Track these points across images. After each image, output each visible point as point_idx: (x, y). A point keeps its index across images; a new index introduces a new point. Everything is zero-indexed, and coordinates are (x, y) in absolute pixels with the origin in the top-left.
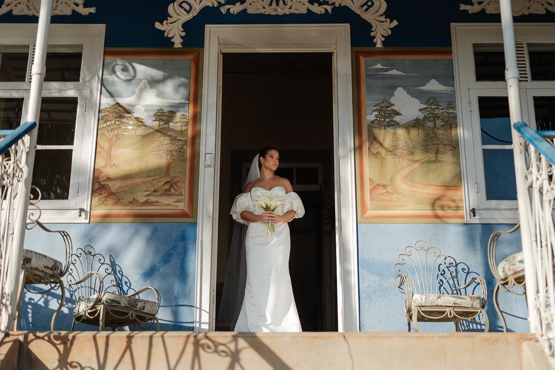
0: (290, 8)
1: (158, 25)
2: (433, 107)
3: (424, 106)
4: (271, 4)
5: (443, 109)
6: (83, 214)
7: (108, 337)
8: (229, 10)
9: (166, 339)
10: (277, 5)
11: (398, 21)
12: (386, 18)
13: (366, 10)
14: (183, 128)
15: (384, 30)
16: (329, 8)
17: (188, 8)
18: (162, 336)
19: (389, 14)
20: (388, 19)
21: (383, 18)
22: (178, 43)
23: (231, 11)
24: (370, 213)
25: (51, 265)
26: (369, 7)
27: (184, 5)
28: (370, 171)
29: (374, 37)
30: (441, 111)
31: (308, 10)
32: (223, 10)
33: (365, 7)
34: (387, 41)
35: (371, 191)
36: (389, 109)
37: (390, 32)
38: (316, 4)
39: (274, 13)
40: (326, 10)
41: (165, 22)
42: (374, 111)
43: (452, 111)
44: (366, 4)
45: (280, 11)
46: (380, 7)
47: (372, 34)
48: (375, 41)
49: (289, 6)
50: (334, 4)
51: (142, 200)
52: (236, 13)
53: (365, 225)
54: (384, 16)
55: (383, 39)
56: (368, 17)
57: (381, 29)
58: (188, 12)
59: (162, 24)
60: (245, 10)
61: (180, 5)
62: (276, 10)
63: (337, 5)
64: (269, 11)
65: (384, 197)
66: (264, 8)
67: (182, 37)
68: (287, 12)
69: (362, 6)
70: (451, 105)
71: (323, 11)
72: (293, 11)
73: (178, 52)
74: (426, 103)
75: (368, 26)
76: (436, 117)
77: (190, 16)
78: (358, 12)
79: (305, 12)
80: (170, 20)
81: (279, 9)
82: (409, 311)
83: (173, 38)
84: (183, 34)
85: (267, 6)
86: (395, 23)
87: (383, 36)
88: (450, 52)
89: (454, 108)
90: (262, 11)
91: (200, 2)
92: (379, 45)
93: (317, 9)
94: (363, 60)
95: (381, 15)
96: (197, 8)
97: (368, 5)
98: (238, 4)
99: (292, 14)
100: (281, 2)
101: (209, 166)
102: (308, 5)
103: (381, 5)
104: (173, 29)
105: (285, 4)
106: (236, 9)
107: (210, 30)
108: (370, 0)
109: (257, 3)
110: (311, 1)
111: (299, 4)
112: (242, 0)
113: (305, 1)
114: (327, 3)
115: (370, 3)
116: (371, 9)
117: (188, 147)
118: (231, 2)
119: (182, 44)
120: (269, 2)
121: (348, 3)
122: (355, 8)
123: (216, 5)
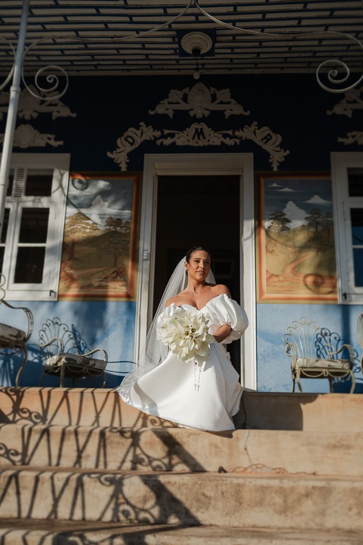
0: (209, 141)
1: (109, 154)
2: (315, 216)
3: (308, 215)
4: (193, 138)
5: (323, 218)
6: (53, 294)
7: (49, 392)
8: (162, 142)
9: (95, 394)
10: (199, 138)
11: (290, 151)
12: (281, 148)
13: (266, 143)
14: (127, 231)
15: (279, 157)
16: (238, 141)
17: (131, 141)
18: (92, 392)
19: (283, 146)
20: (283, 150)
21: (278, 149)
22: (124, 167)
23: (164, 143)
24: (266, 295)
25: (15, 333)
26: (268, 140)
27: (129, 139)
28: (266, 264)
29: (272, 163)
30: (321, 220)
31: (222, 142)
32: (158, 142)
33: (265, 140)
34: (282, 166)
35: (267, 279)
36: (282, 217)
37: (283, 159)
38: (228, 138)
39: (196, 145)
40: (235, 142)
41: (114, 152)
42: (270, 219)
43: (330, 219)
44: (266, 137)
45: (201, 144)
47: (270, 161)
48: (272, 166)
49: (207, 139)
50: (241, 138)
51: (96, 284)
52: (167, 145)
53: (262, 305)
54: (279, 147)
55: (278, 165)
56: (267, 147)
57: (278, 157)
58: (132, 144)
59: (112, 153)
60: (174, 143)
61: (126, 139)
62: (197, 143)
63: (244, 139)
64: (192, 143)
65: (276, 284)
66: (189, 141)
67: (127, 163)
68: (205, 143)
69: (263, 140)
70: (330, 214)
71: (233, 144)
72: (210, 143)
73: (124, 174)
74: (310, 213)
75: (267, 155)
76: (318, 223)
77: (133, 147)
78: (260, 144)
79: (219, 144)
80: (118, 150)
81: (200, 142)
82: (294, 371)
83: (120, 164)
84: (128, 161)
85: (191, 140)
86: (288, 152)
87: (278, 162)
88: (329, 174)
89: (332, 217)
90: (186, 143)
91: (141, 137)
92: (275, 169)
93: (229, 142)
94: (262, 181)
95: (277, 147)
96: (139, 141)
97: (267, 139)
98: (169, 138)
99: (210, 146)
100: (201, 137)
101: (146, 260)
102: (222, 139)
103: (277, 139)
104: (120, 157)
105: (204, 138)
106: (168, 142)
107: (148, 158)
108: (269, 135)
109: (182, 139)
110: (225, 136)
111: (215, 139)
112: (172, 136)
113: (220, 136)
114: (236, 137)
115: (269, 137)
116: (269, 142)
117: (131, 246)
118: (164, 137)
119: (127, 168)
120: (192, 135)
121: (252, 137)
122: (258, 140)
123: (153, 139)
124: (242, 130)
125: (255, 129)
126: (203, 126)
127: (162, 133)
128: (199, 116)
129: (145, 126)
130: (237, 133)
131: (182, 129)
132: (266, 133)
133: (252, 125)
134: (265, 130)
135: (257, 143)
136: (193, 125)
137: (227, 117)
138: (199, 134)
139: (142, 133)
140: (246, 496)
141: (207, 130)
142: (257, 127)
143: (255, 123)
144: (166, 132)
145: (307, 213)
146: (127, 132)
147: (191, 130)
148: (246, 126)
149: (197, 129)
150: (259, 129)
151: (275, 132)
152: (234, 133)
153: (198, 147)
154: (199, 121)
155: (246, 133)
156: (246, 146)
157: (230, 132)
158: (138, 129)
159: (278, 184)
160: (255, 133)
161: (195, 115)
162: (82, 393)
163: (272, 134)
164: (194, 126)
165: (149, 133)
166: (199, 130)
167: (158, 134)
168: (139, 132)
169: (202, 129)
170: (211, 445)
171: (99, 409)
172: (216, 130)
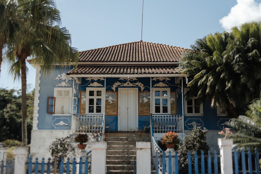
11: (145, 87)
22: (114, 90)
24: (140, 115)
28: (140, 109)
35: (140, 112)
36: (143, 100)
37: (144, 89)
42: (141, 101)
51: (111, 113)
54: (143, 87)
56: (141, 87)
57: (142, 89)
59: (112, 88)
61: (115, 85)
64: (127, 86)
65: (142, 113)
73: (115, 92)
77: (116, 87)
78: (139, 86)
92: (142, 91)
93: (134, 85)
94: (140, 93)
96: (117, 85)
97: (141, 85)
99: (130, 86)
101: (119, 108)
104: (114, 88)
106: (122, 85)
107: (119, 89)
109: (125, 85)
110: (133, 84)
111: (131, 85)
112: (123, 84)
114: (135, 85)
117: (116, 106)
118: (122, 84)
131: (125, 83)
138: (128, 84)
141: (130, 83)
143: (139, 82)
145: (147, 99)
147: (127, 83)
148: (137, 82)
151: (142, 84)
154: (128, 81)
155: (137, 84)
156: (137, 86)
158: (117, 83)
159: (143, 94)
165: (119, 84)
172: (131, 83)
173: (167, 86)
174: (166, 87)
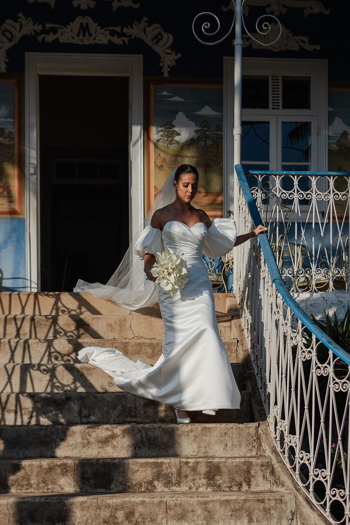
0: (95, 39)
2: (205, 129)
3: (198, 128)
4: (78, 35)
5: (213, 131)
8: (44, 39)
10: (84, 36)
11: (181, 54)
12: (172, 50)
13: (156, 43)
14: (11, 143)
15: (170, 61)
16: (126, 40)
17: (9, 36)
19: (174, 48)
20: (174, 52)
21: (169, 51)
22: (2, 67)
23: (46, 40)
26: (159, 40)
27: (7, 34)
28: (155, 180)
29: (162, 68)
30: (211, 133)
31: (109, 41)
32: (40, 38)
33: (156, 40)
34: (173, 71)
35: (156, 196)
36: (172, 130)
37: (174, 62)
38: (116, 36)
39: (81, 43)
40: (124, 41)
42: (160, 131)
43: (219, 132)
44: (156, 37)
45: (86, 42)
46: (168, 41)
47: (161, 65)
48: (163, 71)
49: (94, 36)
50: (130, 36)
52: (50, 42)
54: (170, 49)
55: (169, 69)
56: (158, 49)
57: (168, 60)
58: (10, 40)
60: (57, 40)
61: (3, 34)
62: (83, 41)
63: (133, 37)
64: (76, 41)
66: (73, 38)
67: (6, 63)
68: (92, 42)
69: (153, 39)
70: (220, 128)
71: (121, 43)
72: (97, 41)
73: (3, 76)
74: (200, 126)
75: (158, 57)
76: (207, 137)
77: (12, 44)
78: (150, 44)
79: (107, 42)
81: (85, 40)
84: (7, 60)
85: (75, 37)
86: (179, 55)
87: (168, 66)
88: (221, 82)
89: (221, 131)
90: (71, 41)
91: (20, 31)
92: (166, 75)
93: (117, 40)
94: (152, 87)
95: (168, 48)
96: (18, 36)
97: (158, 38)
98: (52, 34)
99: (97, 45)
100: (87, 33)
101: (33, 174)
102: (109, 37)
103: (169, 39)
105: (90, 35)
106: (50, 38)
107: (30, 57)
108: (160, 34)
109: (68, 34)
110: (112, 33)
111: (102, 37)
112: (54, 31)
113: (107, 33)
114: (124, 35)
115: (159, 37)
116: (160, 42)
118: (46, 31)
119: (6, 69)
120: (77, 32)
121: (141, 35)
122: (147, 40)
123: (33, 34)
124: (132, 27)
125: (145, 26)
126: (89, 20)
127: (44, 26)
128: (84, 7)
129: (24, 17)
130: (125, 30)
131: (65, 24)
132: (157, 32)
133: (142, 22)
134: (156, 28)
135: (147, 43)
136: (78, 18)
137: (114, 9)
138: (84, 29)
139: (21, 26)
140: (130, 349)
141: (93, 26)
142: (146, 24)
143: (145, 19)
144: (48, 26)
145: (197, 126)
146: (5, 25)
147: (76, 25)
148: (136, 22)
149: (82, 24)
150: (149, 26)
151: (166, 30)
152: (122, 30)
153: (84, 45)
154: (84, 13)
155: (135, 31)
156: (135, 46)
157: (118, 29)
158: (16, 21)
159: (168, 93)
160: (145, 30)
161: (79, 6)
162: (10, 295)
163: (163, 33)
164: (79, 20)
165: (29, 27)
166: (84, 25)
167: (39, 28)
168: (17, 25)
169: (87, 24)
170: (108, 325)
171: (23, 305)
172: (103, 25)
173: (308, 47)
174: (301, 54)
